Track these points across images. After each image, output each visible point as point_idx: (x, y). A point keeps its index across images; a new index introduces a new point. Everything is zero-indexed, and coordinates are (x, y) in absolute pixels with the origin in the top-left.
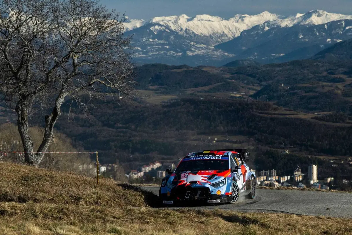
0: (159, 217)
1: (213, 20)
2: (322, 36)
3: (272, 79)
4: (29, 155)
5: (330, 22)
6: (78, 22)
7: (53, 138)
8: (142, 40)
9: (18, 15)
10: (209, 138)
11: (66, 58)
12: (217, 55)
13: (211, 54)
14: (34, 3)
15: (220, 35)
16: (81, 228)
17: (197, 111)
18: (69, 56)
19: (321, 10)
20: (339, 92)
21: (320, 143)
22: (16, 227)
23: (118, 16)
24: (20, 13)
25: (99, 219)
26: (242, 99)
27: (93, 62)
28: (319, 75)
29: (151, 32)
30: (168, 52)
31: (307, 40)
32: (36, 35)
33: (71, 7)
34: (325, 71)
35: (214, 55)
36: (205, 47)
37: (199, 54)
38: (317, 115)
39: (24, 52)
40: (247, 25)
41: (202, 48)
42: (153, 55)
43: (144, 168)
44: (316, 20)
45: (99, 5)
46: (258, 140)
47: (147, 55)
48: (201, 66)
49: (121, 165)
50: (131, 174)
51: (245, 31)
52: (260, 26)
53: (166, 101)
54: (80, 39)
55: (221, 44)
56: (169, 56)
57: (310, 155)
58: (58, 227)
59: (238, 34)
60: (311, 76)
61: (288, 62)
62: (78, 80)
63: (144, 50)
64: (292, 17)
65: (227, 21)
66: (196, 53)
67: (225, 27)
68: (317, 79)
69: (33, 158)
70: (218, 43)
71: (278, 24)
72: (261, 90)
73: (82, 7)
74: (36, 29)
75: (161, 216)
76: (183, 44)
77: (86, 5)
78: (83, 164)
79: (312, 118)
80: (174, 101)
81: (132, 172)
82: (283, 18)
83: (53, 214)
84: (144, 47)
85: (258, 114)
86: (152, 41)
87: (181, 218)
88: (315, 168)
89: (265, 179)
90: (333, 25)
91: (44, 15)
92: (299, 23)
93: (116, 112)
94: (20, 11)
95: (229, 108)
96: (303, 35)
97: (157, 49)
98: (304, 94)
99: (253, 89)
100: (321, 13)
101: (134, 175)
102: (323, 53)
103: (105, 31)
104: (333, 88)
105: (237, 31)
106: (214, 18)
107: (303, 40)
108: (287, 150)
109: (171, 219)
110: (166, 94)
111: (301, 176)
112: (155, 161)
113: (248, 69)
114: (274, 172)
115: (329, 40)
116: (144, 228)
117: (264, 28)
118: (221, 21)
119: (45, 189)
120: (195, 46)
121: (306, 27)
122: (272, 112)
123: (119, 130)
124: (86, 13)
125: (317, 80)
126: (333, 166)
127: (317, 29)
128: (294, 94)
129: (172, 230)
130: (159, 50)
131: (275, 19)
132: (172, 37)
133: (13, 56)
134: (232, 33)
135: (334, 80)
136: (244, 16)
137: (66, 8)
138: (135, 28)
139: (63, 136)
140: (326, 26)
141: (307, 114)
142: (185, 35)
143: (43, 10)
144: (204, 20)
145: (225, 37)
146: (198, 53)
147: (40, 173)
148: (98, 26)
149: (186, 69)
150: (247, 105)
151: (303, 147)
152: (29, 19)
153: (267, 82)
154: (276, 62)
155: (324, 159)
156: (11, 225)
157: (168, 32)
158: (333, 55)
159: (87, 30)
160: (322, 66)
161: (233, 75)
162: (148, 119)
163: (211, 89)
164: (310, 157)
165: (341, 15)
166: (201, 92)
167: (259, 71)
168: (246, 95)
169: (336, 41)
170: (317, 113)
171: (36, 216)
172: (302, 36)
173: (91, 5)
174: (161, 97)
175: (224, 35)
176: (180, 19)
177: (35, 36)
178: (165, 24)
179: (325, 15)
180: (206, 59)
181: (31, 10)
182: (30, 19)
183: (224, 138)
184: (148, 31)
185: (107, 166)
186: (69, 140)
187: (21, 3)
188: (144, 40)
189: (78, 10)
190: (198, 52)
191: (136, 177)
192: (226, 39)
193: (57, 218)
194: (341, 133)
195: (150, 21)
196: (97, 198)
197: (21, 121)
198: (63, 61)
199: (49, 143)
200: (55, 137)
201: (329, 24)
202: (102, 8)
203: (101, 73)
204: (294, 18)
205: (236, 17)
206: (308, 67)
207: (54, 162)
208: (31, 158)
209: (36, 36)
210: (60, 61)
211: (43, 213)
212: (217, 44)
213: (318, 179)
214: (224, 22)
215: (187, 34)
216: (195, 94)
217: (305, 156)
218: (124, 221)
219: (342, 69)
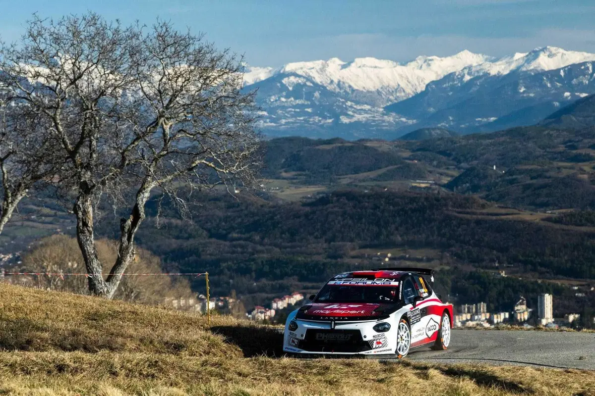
0: (311, 373)
1: (382, 67)
2: (556, 89)
3: (476, 159)
4: (96, 282)
5: (568, 66)
6: (170, 71)
7: (133, 254)
8: (270, 101)
9: (76, 60)
10: (379, 254)
11: (153, 127)
12: (388, 122)
13: (380, 120)
14: (100, 41)
15: (394, 90)
16: (188, 391)
17: (359, 210)
18: (157, 124)
19: (553, 46)
20: (585, 176)
21: (556, 259)
22: (84, 390)
23: (233, 59)
24: (79, 56)
25: (215, 376)
26: (430, 191)
27: (196, 133)
28: (553, 150)
29: (284, 87)
30: (310, 118)
31: (532, 95)
32: (105, 91)
33: (159, 47)
34: (563, 144)
35: (384, 121)
36: (369, 110)
37: (361, 120)
38: (550, 215)
39: (85, 119)
40: (436, 73)
41: (365, 110)
42: (287, 123)
43: (275, 302)
44: (545, 62)
45: (203, 42)
46: (457, 255)
47: (278, 123)
48: (363, 140)
49: (238, 298)
50: (255, 312)
51: (433, 82)
52: (457, 74)
53: (309, 196)
54: (174, 96)
55: (396, 104)
56: (313, 124)
57: (539, 278)
58: (151, 390)
59: (421, 88)
60: (539, 152)
61: (503, 131)
62: (172, 161)
63: (273, 116)
64: (507, 60)
65: (403, 67)
66: (355, 119)
67: (401, 76)
68: (549, 156)
69: (102, 286)
70: (390, 103)
71: (486, 71)
72: (460, 176)
73: (176, 46)
74: (103, 82)
75: (314, 371)
76: (335, 104)
77: (183, 42)
78: (178, 298)
79: (543, 220)
80: (321, 195)
81: (256, 310)
82: (494, 61)
83: (141, 370)
84: (271, 111)
85: (456, 214)
86: (286, 102)
87: (347, 375)
88: (548, 299)
89: (469, 317)
90: (574, 70)
91: (116, 59)
92: (518, 68)
93: (229, 214)
94: (78, 55)
95: (410, 206)
96: (525, 87)
97: (293, 113)
98: (529, 182)
99: (447, 175)
100: (554, 52)
101: (259, 314)
102: (557, 116)
103: (213, 83)
104: (575, 171)
105: (421, 83)
106: (383, 63)
107: (525, 95)
108: (504, 272)
109: (331, 376)
110: (310, 185)
111: (526, 313)
112: (293, 292)
113: (439, 142)
114: (483, 306)
115: (567, 94)
116: (289, 390)
117: (463, 76)
118: (394, 67)
119: (126, 332)
120: (353, 108)
121: (530, 74)
122: (478, 211)
123: (234, 243)
124: (183, 55)
125: (550, 159)
126: (578, 296)
127: (547, 77)
128: (511, 182)
129: (334, 393)
130: (296, 115)
131: (480, 63)
132: (317, 94)
133: (68, 126)
134: (412, 86)
135: (577, 159)
136: (430, 58)
137: (151, 48)
138: (258, 81)
139: (147, 254)
140: (562, 73)
141: (535, 213)
142: (338, 90)
143: (115, 52)
144: (367, 66)
145: (400, 92)
146: (359, 119)
147: (117, 308)
148: (202, 76)
149: (340, 145)
150: (437, 200)
151: (529, 266)
152: (92, 66)
153: (470, 163)
154: (484, 131)
155: (563, 284)
156: (76, 387)
157: (310, 86)
158: (574, 119)
159: (184, 82)
160: (558, 137)
161: (414, 153)
162: (280, 225)
163: (380, 176)
164: (540, 281)
165: (585, 54)
166: (364, 181)
167: (455, 145)
168: (436, 184)
169: (578, 96)
170: (550, 212)
171: (115, 374)
172: (525, 89)
173: (190, 42)
174: (301, 189)
175: (398, 89)
176: (328, 66)
177: (103, 93)
178: (306, 74)
179: (560, 55)
180: (372, 129)
181: (96, 52)
182: (94, 66)
183: (402, 254)
184: (279, 85)
185: (217, 301)
186: (156, 260)
187: (79, 42)
188: (272, 100)
189: (170, 50)
190: (358, 117)
191: (263, 318)
192: (402, 97)
193: (149, 376)
194: (589, 243)
195: (281, 70)
196: (208, 346)
197: (83, 228)
198: (148, 131)
199: (127, 263)
200: (136, 254)
201: (566, 69)
202: (208, 47)
203: (209, 150)
204: (511, 60)
205: (418, 61)
206: (533, 138)
207: (132, 295)
208: (99, 286)
209: (105, 93)
210: (143, 133)
211: (126, 369)
212: (388, 104)
213: (553, 317)
214: (400, 69)
215: (340, 89)
216: (354, 184)
217: (533, 280)
218: (255, 379)
219: (589, 140)
